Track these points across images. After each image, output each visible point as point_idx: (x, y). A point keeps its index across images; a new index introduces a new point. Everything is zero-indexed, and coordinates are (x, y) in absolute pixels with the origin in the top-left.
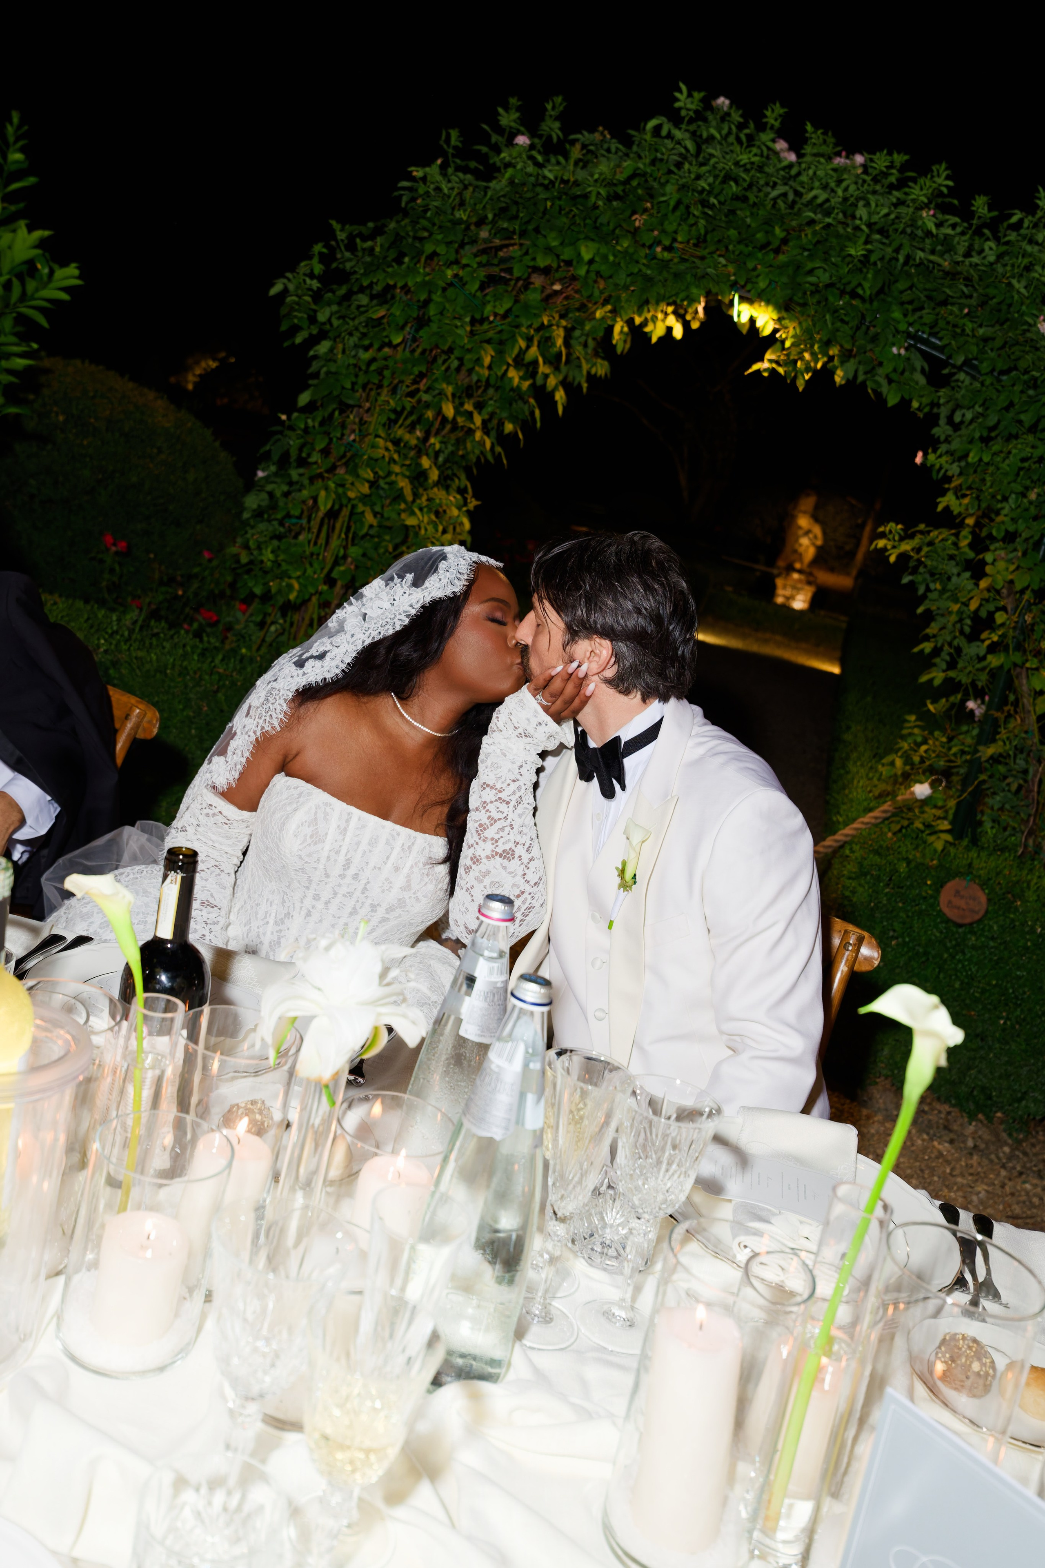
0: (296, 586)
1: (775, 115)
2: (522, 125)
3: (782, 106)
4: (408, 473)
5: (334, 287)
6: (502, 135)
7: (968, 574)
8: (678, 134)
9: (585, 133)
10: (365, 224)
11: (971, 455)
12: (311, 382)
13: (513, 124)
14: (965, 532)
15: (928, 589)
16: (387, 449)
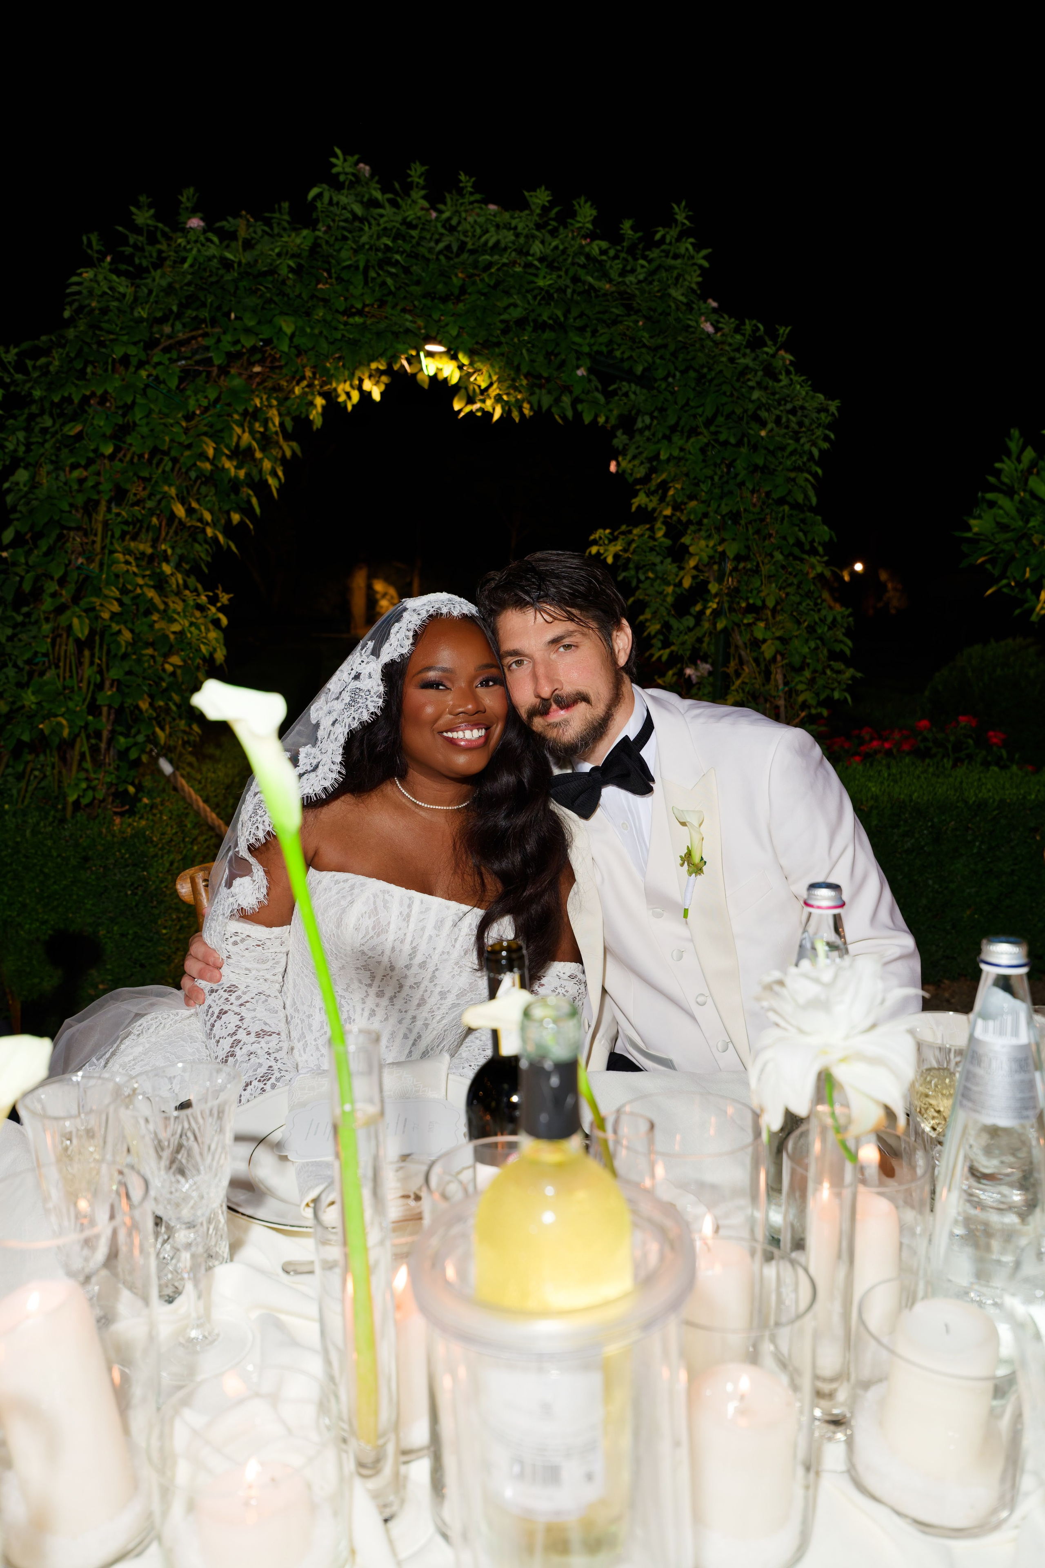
0: (64, 722)
1: (419, 173)
2: (158, 221)
3: (423, 164)
4: (151, 583)
5: (16, 412)
6: (142, 235)
7: (669, 560)
8: (344, 199)
9: (230, 219)
10: (38, 339)
11: (662, 453)
12: (12, 516)
13: (150, 222)
14: (659, 525)
15: (639, 581)
16: (127, 563)
